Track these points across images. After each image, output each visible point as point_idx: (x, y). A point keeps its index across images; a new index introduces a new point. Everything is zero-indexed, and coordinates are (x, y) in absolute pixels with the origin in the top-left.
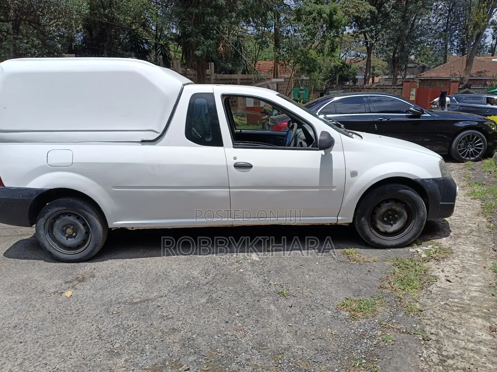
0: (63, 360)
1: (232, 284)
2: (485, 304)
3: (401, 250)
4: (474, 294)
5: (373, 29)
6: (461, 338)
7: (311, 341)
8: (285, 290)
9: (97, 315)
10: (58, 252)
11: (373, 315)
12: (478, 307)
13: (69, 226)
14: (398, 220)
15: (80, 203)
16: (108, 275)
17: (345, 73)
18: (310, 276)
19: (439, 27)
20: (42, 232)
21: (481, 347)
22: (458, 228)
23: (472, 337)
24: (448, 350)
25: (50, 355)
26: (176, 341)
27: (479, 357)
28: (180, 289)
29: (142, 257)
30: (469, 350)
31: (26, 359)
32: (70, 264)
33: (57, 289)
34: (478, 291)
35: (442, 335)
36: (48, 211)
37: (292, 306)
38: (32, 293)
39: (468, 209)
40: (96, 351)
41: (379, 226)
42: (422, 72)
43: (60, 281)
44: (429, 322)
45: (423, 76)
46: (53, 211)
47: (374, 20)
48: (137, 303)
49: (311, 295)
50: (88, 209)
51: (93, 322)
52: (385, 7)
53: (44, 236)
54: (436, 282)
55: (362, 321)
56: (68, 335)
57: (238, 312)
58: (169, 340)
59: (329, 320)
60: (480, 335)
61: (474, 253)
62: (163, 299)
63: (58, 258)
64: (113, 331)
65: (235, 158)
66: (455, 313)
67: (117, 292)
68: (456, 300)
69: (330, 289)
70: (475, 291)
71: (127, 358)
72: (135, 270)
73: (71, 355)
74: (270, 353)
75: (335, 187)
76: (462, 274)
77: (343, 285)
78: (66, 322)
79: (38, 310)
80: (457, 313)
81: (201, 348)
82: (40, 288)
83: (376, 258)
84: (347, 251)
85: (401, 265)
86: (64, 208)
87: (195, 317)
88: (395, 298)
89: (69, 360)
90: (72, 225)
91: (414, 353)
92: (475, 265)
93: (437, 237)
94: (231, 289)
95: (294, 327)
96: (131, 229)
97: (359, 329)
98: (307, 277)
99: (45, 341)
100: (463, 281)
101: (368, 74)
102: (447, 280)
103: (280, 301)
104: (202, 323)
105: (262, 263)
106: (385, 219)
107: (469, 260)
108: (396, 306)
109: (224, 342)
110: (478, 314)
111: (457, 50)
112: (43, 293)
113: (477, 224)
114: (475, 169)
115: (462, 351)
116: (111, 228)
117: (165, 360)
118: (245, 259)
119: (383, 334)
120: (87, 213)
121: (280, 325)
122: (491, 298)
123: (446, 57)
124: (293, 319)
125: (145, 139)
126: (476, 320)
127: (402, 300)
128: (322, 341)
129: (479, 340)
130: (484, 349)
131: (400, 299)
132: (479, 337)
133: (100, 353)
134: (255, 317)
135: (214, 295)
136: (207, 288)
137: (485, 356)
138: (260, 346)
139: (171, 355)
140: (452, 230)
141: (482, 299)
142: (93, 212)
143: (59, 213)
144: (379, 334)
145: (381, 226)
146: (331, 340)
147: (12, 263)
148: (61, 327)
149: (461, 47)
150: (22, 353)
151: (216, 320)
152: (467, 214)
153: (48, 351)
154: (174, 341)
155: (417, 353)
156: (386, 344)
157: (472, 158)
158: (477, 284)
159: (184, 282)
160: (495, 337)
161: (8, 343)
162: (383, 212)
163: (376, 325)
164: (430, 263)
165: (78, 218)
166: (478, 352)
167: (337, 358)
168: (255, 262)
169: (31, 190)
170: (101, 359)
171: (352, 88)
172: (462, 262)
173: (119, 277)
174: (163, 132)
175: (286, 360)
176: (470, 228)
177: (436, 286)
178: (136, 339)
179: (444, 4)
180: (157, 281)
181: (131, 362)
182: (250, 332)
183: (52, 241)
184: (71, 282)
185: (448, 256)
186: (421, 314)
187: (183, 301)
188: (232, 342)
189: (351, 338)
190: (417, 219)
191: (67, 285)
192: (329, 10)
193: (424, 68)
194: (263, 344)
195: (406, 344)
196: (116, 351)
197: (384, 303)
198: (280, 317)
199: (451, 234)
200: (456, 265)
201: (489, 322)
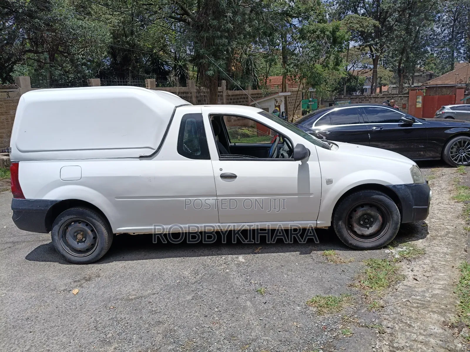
0: (63, 347)
1: (217, 283)
2: (445, 301)
3: (378, 251)
4: (437, 292)
5: (378, 41)
6: (414, 331)
7: (277, 333)
8: (263, 289)
9: (96, 310)
10: (70, 255)
11: (338, 310)
12: (437, 303)
13: (79, 232)
14: (374, 223)
15: (88, 212)
16: (111, 275)
17: (353, 84)
18: (288, 275)
19: (444, 37)
20: (56, 238)
21: (431, 339)
22: (436, 230)
23: (425, 330)
24: (399, 342)
25: (52, 343)
26: (160, 332)
27: (427, 348)
28: (171, 288)
29: (143, 260)
30: (419, 342)
31: (33, 346)
32: (80, 265)
33: (67, 287)
34: (441, 289)
35: (397, 329)
36: (61, 220)
37: (266, 303)
38: (45, 291)
39: (449, 212)
40: (91, 341)
41: (356, 229)
42: (429, 80)
43: (70, 281)
44: (387, 317)
45: (429, 84)
46: (65, 219)
47: (379, 33)
48: (132, 300)
49: (286, 292)
50: (95, 217)
51: (92, 316)
52: (388, 21)
53: (59, 241)
54: (404, 280)
55: (326, 316)
56: (70, 326)
57: (217, 308)
58: (154, 331)
59: (297, 315)
60: (432, 329)
61: (446, 254)
62: (154, 296)
63: (70, 260)
64: (107, 323)
65: (221, 170)
66: (413, 309)
67: (117, 290)
68: (418, 298)
69: (304, 288)
70: (438, 289)
71: (116, 346)
72: (135, 271)
73: (70, 343)
74: (239, 344)
75: (313, 194)
76: (430, 273)
77: (316, 284)
78: (70, 315)
79: (48, 305)
80: (416, 309)
81: (180, 339)
82: (52, 287)
83: (352, 259)
84: (327, 252)
85: (374, 265)
86: (75, 216)
87: (179, 312)
88: (362, 296)
89: (68, 347)
90: (81, 231)
91: (368, 345)
92: (444, 265)
93: (414, 239)
94: (215, 287)
95: (264, 321)
96: (132, 234)
97: (322, 323)
98: (285, 276)
99: (50, 331)
100: (430, 280)
101: (374, 84)
102: (414, 279)
103: (256, 298)
104: (184, 317)
105: (247, 264)
106: (362, 223)
107: (439, 260)
108: (361, 302)
109: (201, 334)
110: (435, 310)
111: (464, 57)
112: (54, 290)
113: (455, 226)
114: (466, 174)
115: (413, 343)
116: (116, 234)
117: (148, 349)
118: (232, 260)
119: (344, 327)
120: (94, 220)
121: (252, 318)
122: (451, 295)
123: (452, 64)
124: (265, 314)
125: (142, 155)
126: (432, 316)
127: (368, 297)
128: (287, 333)
129: (430, 333)
130: (432, 341)
131: (366, 297)
132: (431, 330)
133: (94, 341)
134: (232, 312)
135: (199, 293)
136: (195, 286)
137: (433, 347)
138: (231, 337)
139: (153, 344)
140: (429, 232)
141: (443, 296)
142: (99, 219)
143: (70, 221)
144: (340, 328)
145: (357, 229)
146: (295, 332)
147: (31, 265)
148: (65, 320)
149: (467, 54)
150: (30, 341)
151: (197, 314)
152: (448, 216)
153: (51, 339)
154: (158, 332)
155: (370, 344)
156: (345, 337)
157: (465, 163)
158: (442, 283)
159: (175, 281)
160: (445, 330)
161: (20, 332)
162: (358, 216)
163: (338, 320)
164: (402, 263)
165: (87, 225)
166: (427, 344)
167: (297, 349)
168: (241, 263)
169: (46, 201)
170: (94, 347)
171: (359, 98)
172: (432, 262)
173: (120, 277)
174: (158, 148)
175: (252, 350)
176: (447, 230)
177: (403, 284)
178: (126, 330)
179: (449, 14)
180: (152, 280)
181: (119, 350)
182: (225, 325)
183: (65, 246)
184: (79, 281)
185: (421, 257)
186: (382, 309)
187: (171, 298)
188: (208, 334)
189: (313, 331)
190: (391, 222)
191: (76, 284)
192: (331, 28)
193: (431, 76)
194: (234, 335)
195: (362, 336)
196: (108, 340)
197: (350, 300)
198: (253, 312)
199: (428, 236)
200: (426, 264)
201: (444, 317)
